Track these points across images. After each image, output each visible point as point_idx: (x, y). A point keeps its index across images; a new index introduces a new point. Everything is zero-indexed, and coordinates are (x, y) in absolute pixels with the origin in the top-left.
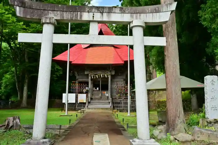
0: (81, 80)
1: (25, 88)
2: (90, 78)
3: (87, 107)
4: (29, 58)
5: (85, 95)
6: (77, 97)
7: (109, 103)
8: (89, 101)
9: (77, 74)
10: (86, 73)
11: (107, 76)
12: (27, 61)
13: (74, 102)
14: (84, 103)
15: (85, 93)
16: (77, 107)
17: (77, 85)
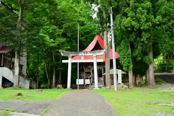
0: (86, 71)
1: (54, 77)
2: (91, 70)
3: (90, 86)
4: (55, 59)
5: (89, 80)
6: (84, 81)
7: (103, 84)
8: (92, 83)
9: (84, 68)
10: (89, 67)
11: (101, 69)
12: (54, 60)
13: (83, 84)
14: (89, 85)
15: (89, 79)
16: (85, 87)
17: (85, 74)
